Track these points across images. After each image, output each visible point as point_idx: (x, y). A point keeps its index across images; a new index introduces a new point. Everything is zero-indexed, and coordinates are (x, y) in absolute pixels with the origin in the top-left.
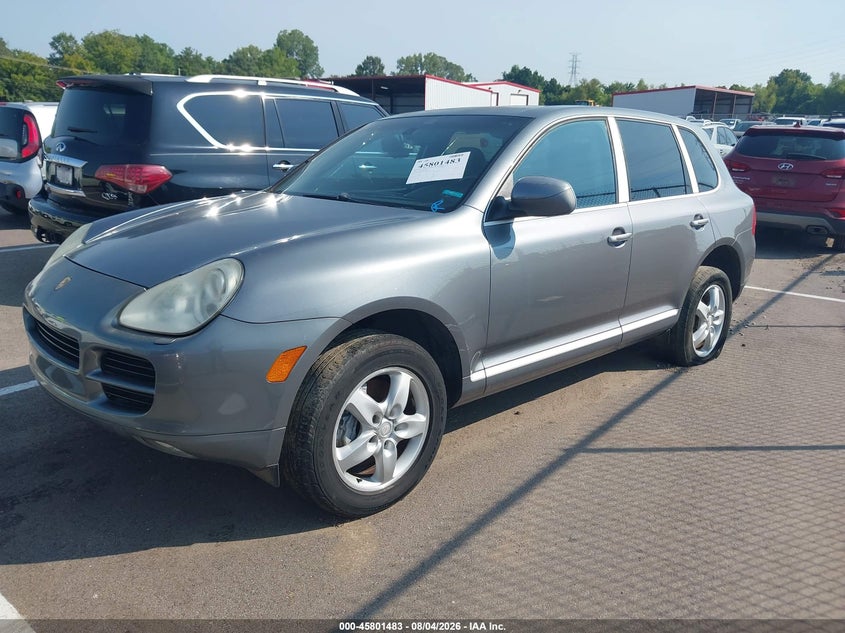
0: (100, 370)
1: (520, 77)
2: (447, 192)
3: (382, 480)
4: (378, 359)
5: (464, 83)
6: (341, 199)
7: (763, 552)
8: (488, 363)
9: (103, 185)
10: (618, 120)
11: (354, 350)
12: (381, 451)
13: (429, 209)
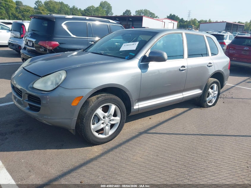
0: (28, 99)
1: (172, 17)
2: (130, 53)
3: (106, 135)
4: (105, 101)
5: (155, 19)
6: (101, 54)
7: (213, 163)
8: (140, 103)
9: (41, 47)
10: (186, 34)
11: (98, 98)
12: (105, 126)
13: (124, 58)
